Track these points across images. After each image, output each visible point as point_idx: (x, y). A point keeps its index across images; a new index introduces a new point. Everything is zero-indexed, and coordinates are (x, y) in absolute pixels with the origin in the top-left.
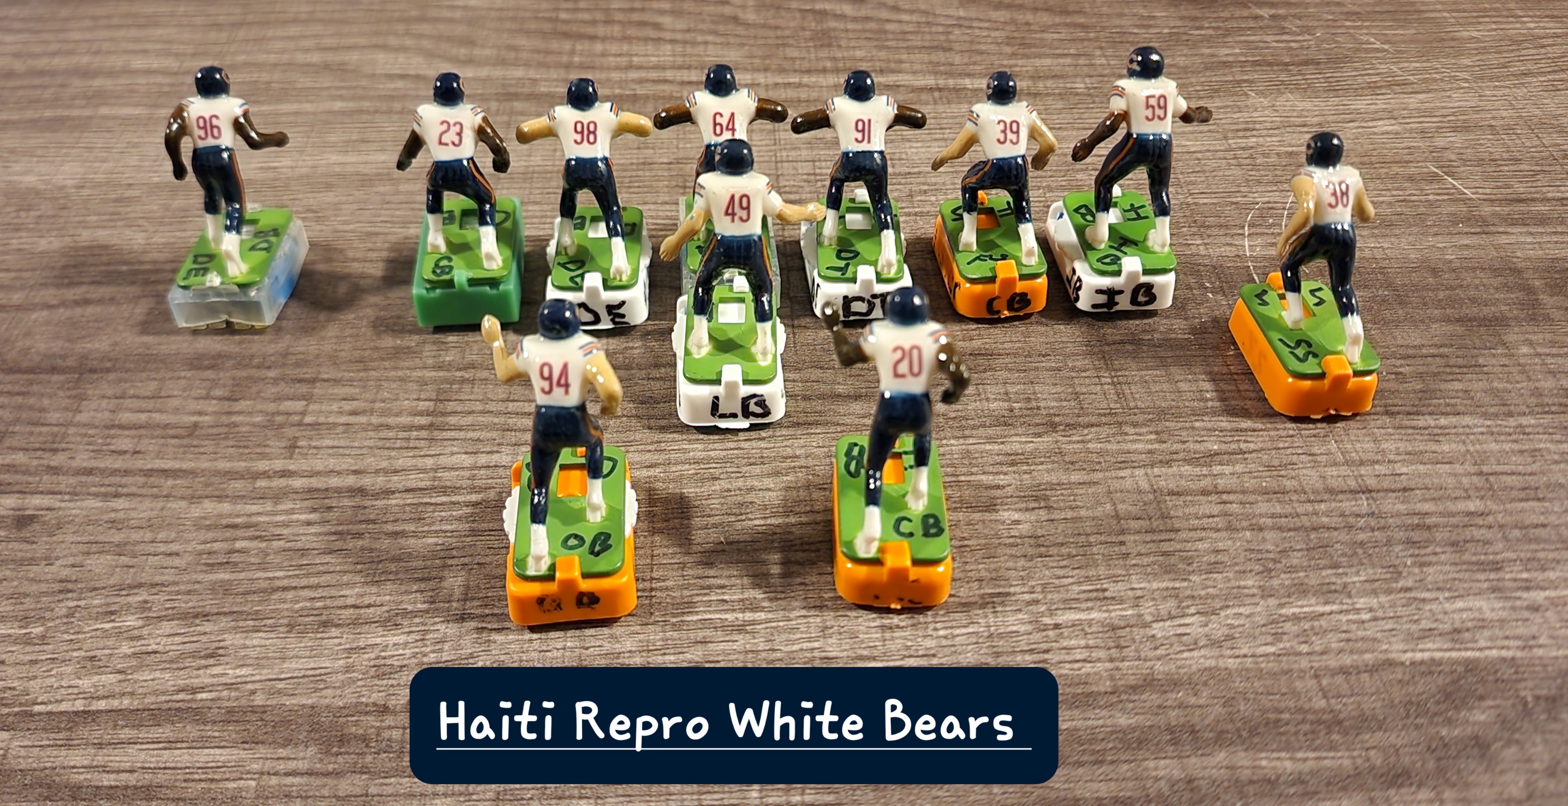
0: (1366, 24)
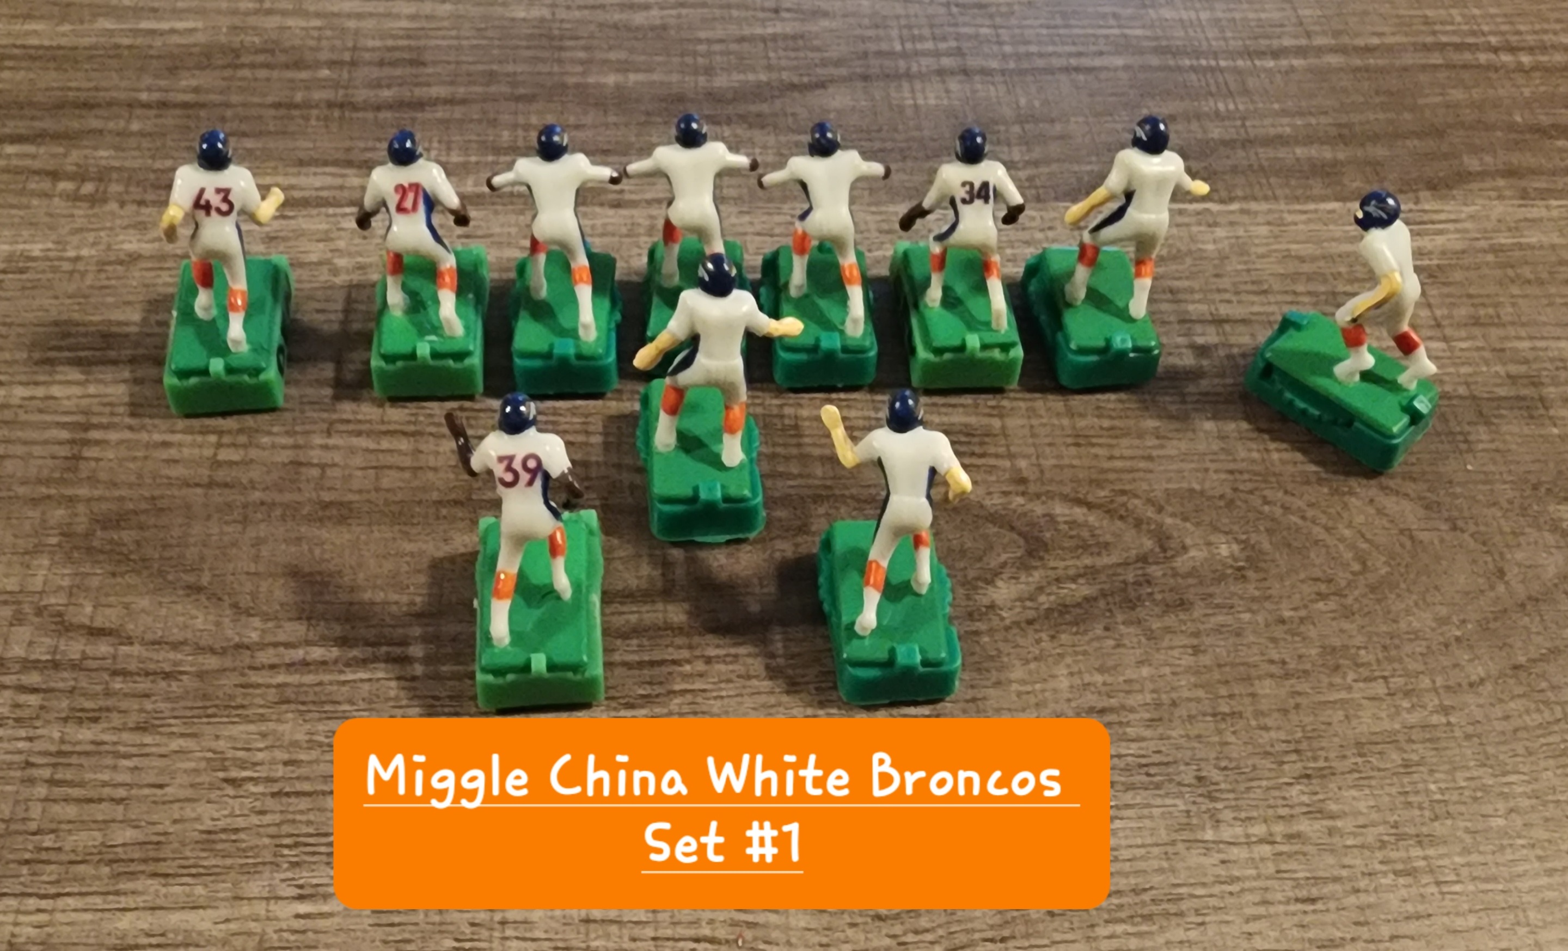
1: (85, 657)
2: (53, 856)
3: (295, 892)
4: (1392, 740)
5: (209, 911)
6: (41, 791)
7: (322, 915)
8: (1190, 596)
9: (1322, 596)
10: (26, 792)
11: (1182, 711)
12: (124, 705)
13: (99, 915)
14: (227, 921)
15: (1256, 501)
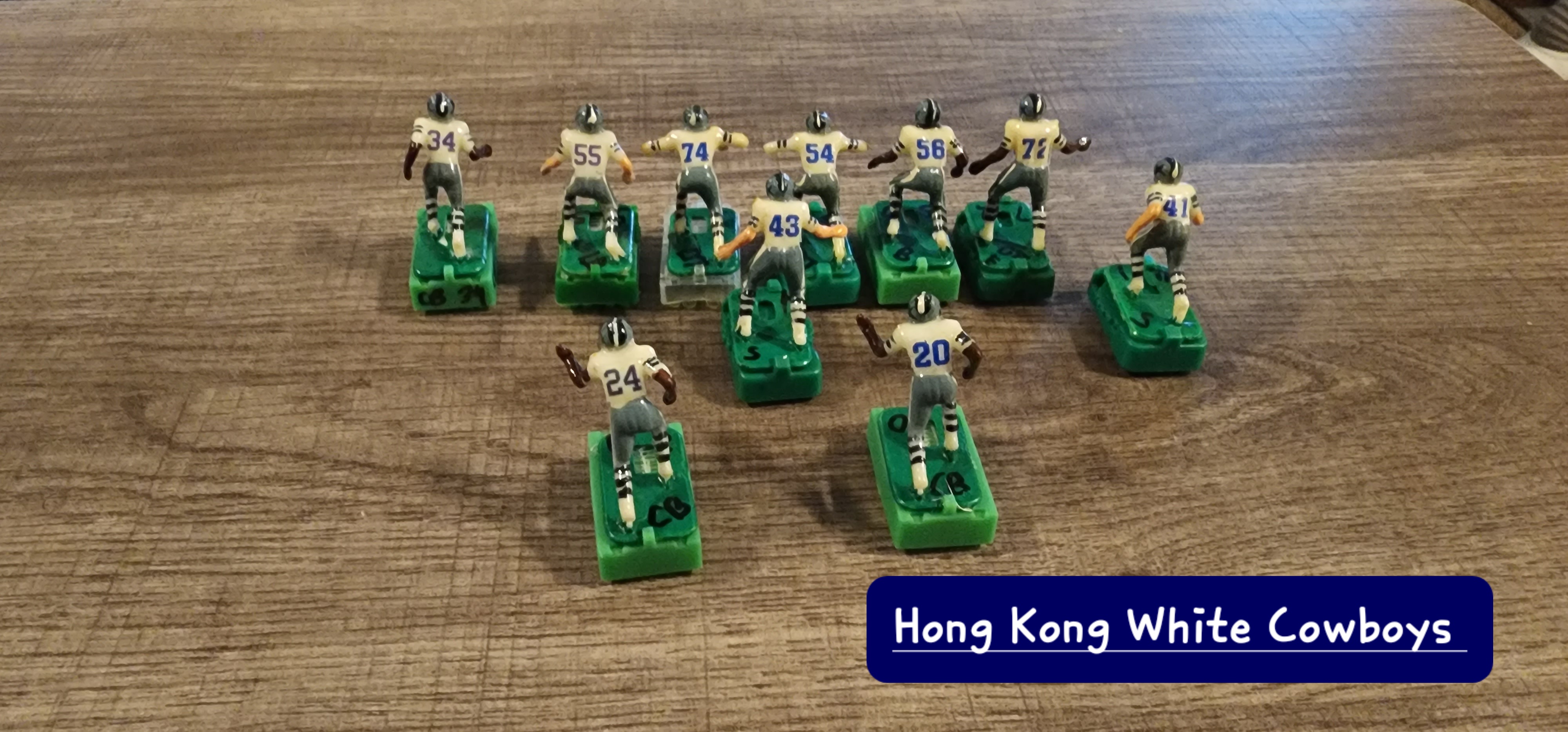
1: (529, 473)
2: (533, 609)
3: (725, 629)
4: (1533, 503)
5: (661, 645)
6: (516, 564)
7: (749, 645)
8: (1350, 411)
9: (1450, 410)
10: (502, 566)
11: (1369, 488)
12: (566, 504)
13: (575, 650)
14: (676, 651)
15: (1380, 349)
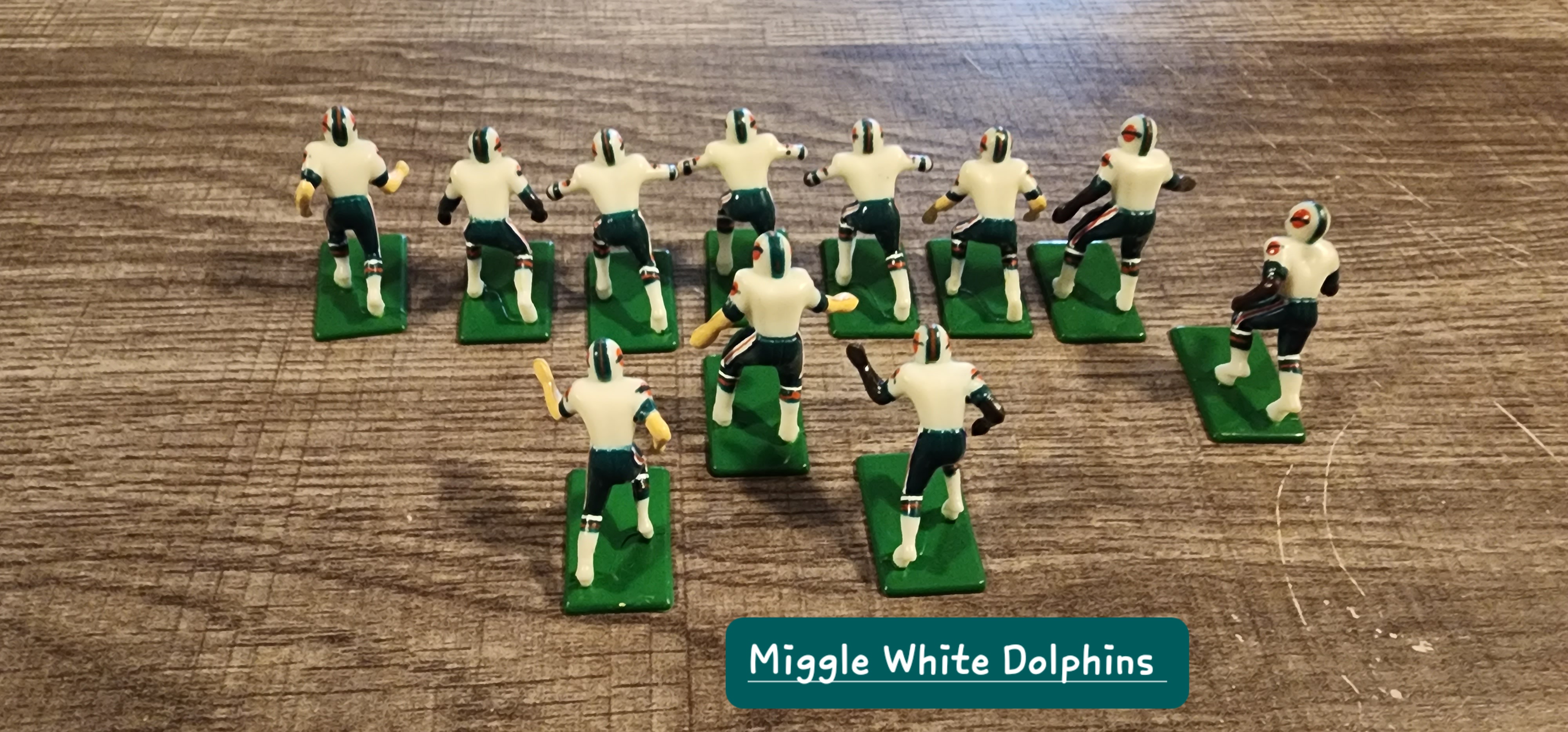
0: (1393, 161)
